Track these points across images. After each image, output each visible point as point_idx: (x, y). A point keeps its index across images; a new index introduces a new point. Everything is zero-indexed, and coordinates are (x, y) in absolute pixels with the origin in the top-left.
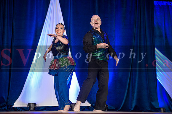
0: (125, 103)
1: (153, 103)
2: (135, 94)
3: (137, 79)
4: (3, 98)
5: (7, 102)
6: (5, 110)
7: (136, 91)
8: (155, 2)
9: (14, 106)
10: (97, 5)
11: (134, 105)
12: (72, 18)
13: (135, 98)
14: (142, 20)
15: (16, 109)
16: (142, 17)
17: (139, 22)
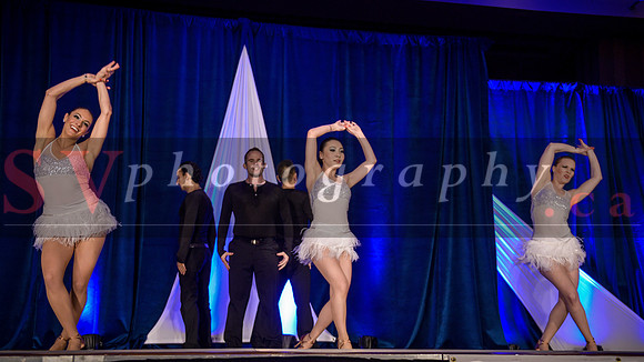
0: (419, 333)
1: (488, 332)
2: (445, 312)
3: (448, 274)
4: (120, 322)
5: (131, 331)
7: (446, 303)
8: (491, 82)
9: (146, 342)
10: (348, 92)
11: (441, 339)
12: (286, 124)
13: (445, 319)
14: (460, 128)
16: (459, 119)
17: (453, 133)
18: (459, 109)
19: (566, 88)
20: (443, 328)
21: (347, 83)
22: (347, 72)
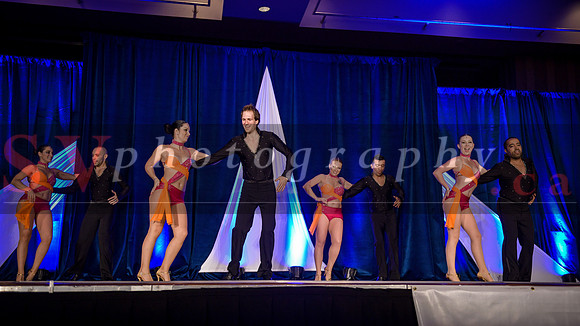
1: (439, 265)
2: (408, 250)
4: (183, 257)
5: (190, 263)
6: (186, 278)
7: (408, 244)
8: (439, 89)
9: (200, 271)
10: (338, 97)
11: (405, 270)
12: (295, 120)
13: (407, 256)
14: (417, 122)
15: (205, 276)
16: (417, 115)
18: (417, 108)
19: (492, 92)
20: (406, 262)
21: (338, 91)
22: (338, 83)
